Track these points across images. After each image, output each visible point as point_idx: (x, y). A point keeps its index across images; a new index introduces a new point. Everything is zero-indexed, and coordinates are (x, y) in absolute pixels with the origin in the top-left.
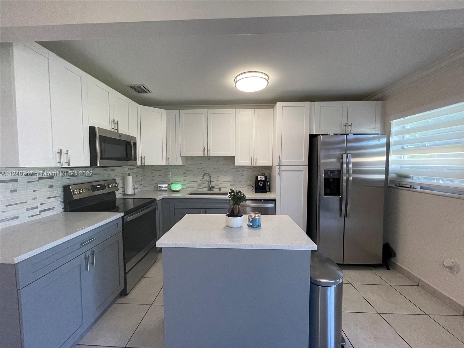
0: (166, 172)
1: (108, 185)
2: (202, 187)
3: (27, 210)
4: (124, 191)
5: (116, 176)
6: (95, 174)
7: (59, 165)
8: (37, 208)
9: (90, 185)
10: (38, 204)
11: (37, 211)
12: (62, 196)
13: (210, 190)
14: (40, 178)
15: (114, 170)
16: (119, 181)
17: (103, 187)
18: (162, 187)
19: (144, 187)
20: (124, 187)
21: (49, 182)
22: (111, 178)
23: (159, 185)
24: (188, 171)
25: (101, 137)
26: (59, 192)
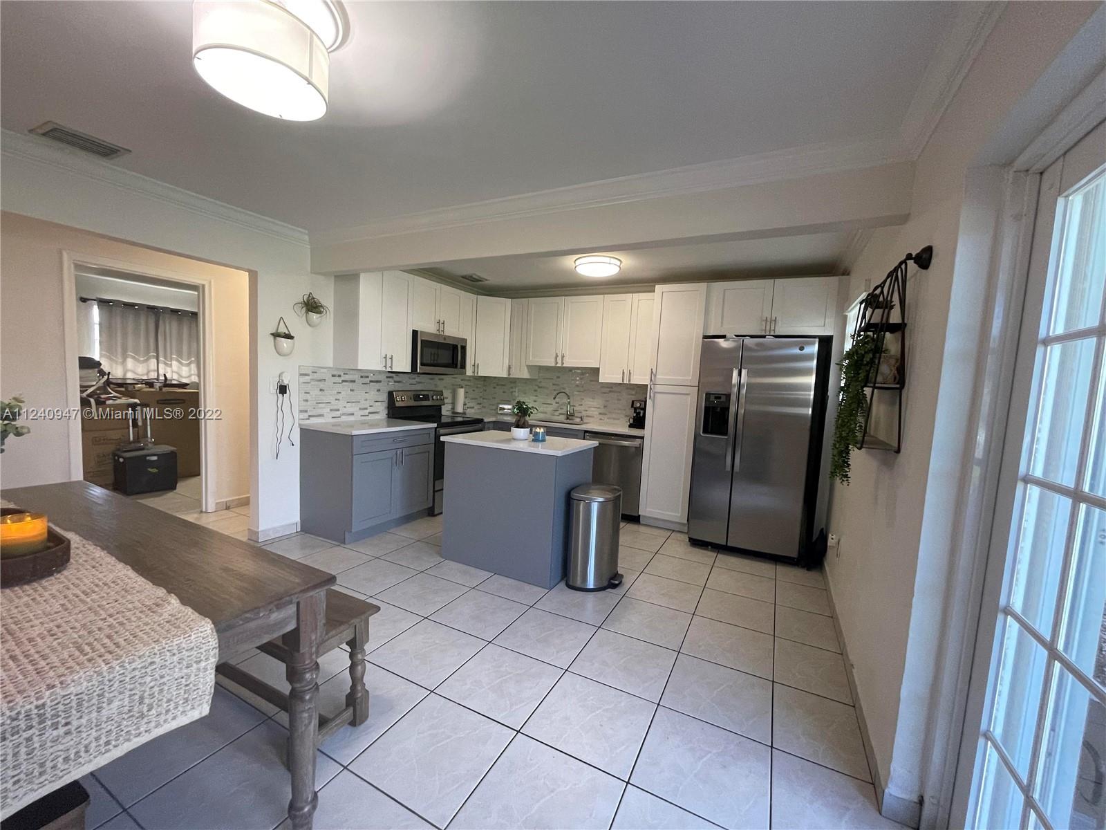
0: (512, 388)
1: (433, 397)
2: (557, 413)
3: (360, 409)
4: (453, 408)
5: (445, 387)
6: (419, 383)
7: (384, 369)
8: (366, 409)
9: (413, 393)
10: (367, 406)
11: (366, 412)
12: (387, 401)
13: (568, 418)
14: (371, 381)
15: (443, 379)
16: (447, 393)
17: (426, 398)
18: (504, 409)
19: (483, 407)
20: (454, 403)
21: (377, 386)
22: (439, 389)
23: (501, 406)
24: (541, 387)
25: (422, 341)
26: (385, 397)
